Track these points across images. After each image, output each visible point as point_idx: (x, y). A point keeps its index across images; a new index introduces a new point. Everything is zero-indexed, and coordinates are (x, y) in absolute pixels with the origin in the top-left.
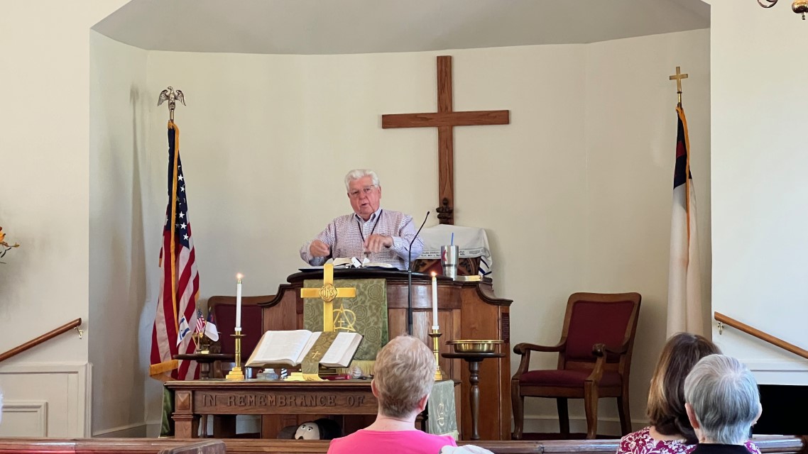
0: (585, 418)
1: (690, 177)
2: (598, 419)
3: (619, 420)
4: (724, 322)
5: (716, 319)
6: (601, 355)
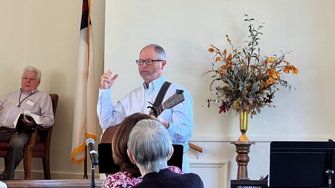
0: (23, 170)
1: (91, 24)
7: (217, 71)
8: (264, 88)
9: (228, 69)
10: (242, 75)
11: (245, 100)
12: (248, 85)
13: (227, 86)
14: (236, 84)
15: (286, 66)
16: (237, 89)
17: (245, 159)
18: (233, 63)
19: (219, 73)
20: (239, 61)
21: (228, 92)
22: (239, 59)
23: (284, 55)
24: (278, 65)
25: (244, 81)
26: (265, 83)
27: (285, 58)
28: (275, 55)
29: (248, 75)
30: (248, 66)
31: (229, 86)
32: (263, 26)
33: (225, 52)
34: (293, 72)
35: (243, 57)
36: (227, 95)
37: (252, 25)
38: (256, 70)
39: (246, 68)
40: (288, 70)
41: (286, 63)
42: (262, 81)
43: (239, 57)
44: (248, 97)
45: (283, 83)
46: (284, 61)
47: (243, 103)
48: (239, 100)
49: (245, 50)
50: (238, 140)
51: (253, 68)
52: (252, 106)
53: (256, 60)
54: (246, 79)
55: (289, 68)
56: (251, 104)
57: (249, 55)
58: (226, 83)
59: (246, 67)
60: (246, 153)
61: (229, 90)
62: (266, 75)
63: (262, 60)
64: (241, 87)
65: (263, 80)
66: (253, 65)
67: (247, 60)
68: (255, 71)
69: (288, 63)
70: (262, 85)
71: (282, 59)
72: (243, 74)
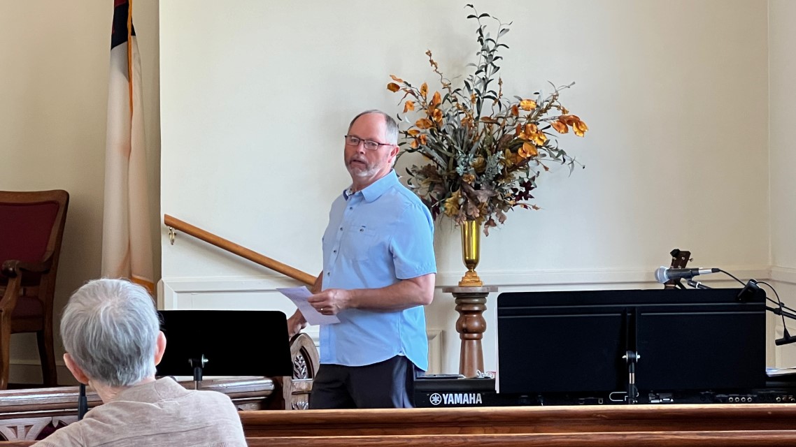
1: (133, 34)
2: (12, 362)
3: (39, 362)
4: (176, 228)
5: (167, 224)
6: (13, 275)
7: (406, 133)
8: (512, 167)
9: (432, 126)
10: (463, 140)
11: (472, 195)
12: (476, 161)
13: (432, 165)
14: (451, 160)
15: (559, 118)
16: (453, 172)
17: (476, 324)
18: (443, 113)
19: (412, 137)
20: (456, 108)
21: (435, 178)
22: (458, 105)
23: (556, 92)
24: (545, 116)
25: (467, 153)
26: (514, 155)
27: (559, 98)
28: (538, 93)
29: (477, 138)
30: (478, 118)
31: (436, 165)
32: (508, 30)
33: (425, 89)
34: (576, 130)
35: (465, 98)
36: (432, 185)
37: (485, 26)
38: (496, 127)
39: (473, 125)
40: (564, 127)
41: (561, 111)
42: (508, 151)
43: (456, 100)
44: (477, 187)
45: (556, 154)
46: (557, 106)
47: (467, 200)
48: (458, 194)
49: (469, 82)
50: (460, 283)
51: (488, 123)
52: (486, 207)
53: (494, 105)
54: (474, 149)
55: (567, 122)
56: (483, 203)
57: (477, 95)
58: (428, 159)
59: (473, 121)
60: (479, 312)
61: (437, 174)
62: (516, 138)
63: (508, 105)
64: (461, 166)
65: (510, 148)
66: (489, 116)
67: (475, 105)
68: (493, 129)
69: (564, 111)
70: (509, 161)
71: (553, 102)
72: (466, 137)
